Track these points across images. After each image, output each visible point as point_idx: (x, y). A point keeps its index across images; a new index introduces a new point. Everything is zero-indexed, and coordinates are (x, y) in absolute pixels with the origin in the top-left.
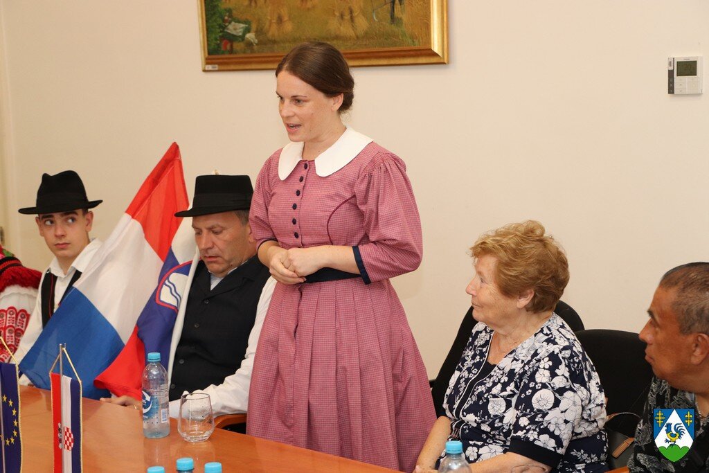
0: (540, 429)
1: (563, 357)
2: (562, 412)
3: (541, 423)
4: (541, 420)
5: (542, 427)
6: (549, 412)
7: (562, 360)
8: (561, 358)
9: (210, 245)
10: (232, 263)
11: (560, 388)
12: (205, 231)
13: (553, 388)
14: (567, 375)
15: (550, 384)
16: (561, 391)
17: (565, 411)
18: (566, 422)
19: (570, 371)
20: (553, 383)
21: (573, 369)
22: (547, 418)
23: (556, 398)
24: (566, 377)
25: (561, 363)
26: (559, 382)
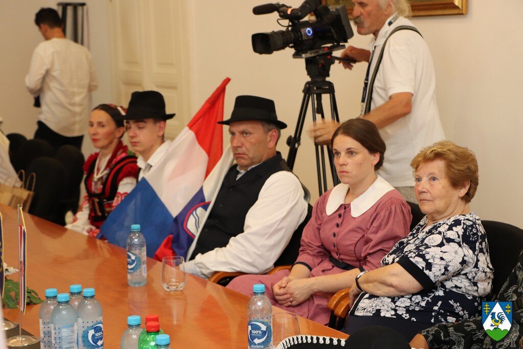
0: (419, 253)
1: (463, 223)
2: (441, 252)
3: (422, 251)
4: (423, 249)
5: (420, 253)
6: (432, 247)
7: (462, 224)
8: (462, 223)
9: (239, 144)
10: (254, 161)
11: (449, 238)
12: (237, 134)
13: (444, 236)
14: (461, 233)
15: (444, 233)
16: (449, 240)
17: (444, 252)
18: (442, 259)
19: (464, 233)
20: (446, 234)
21: (468, 233)
22: (427, 250)
23: (442, 242)
24: (458, 234)
25: (460, 225)
26: (451, 234)
